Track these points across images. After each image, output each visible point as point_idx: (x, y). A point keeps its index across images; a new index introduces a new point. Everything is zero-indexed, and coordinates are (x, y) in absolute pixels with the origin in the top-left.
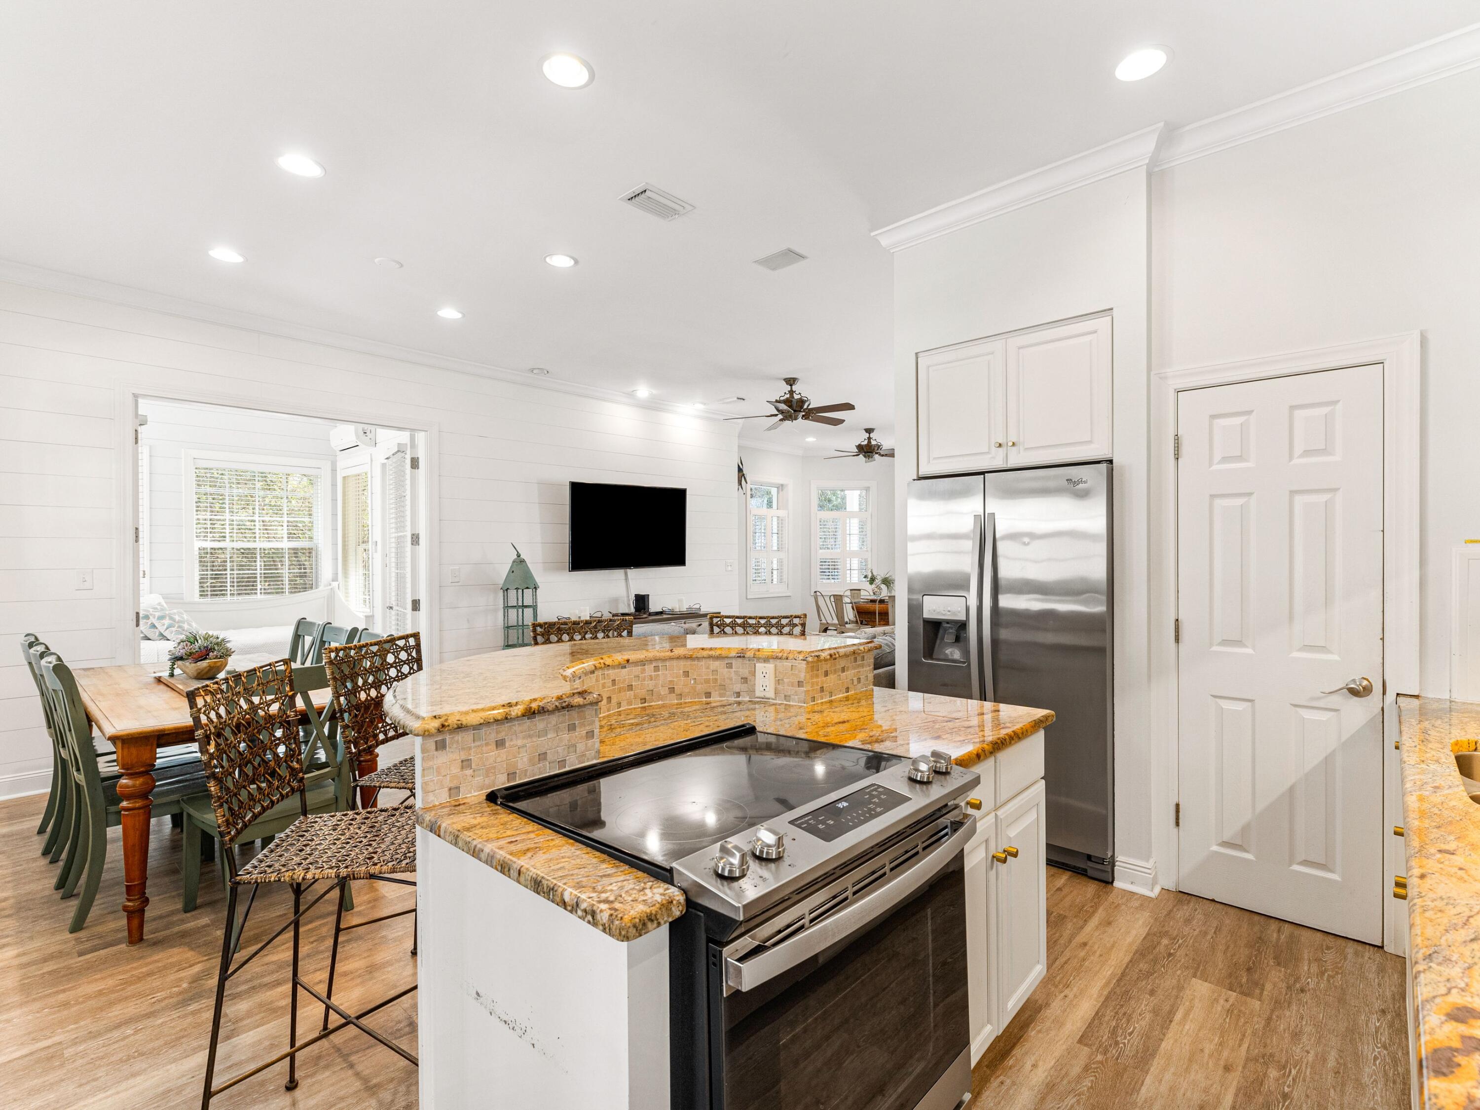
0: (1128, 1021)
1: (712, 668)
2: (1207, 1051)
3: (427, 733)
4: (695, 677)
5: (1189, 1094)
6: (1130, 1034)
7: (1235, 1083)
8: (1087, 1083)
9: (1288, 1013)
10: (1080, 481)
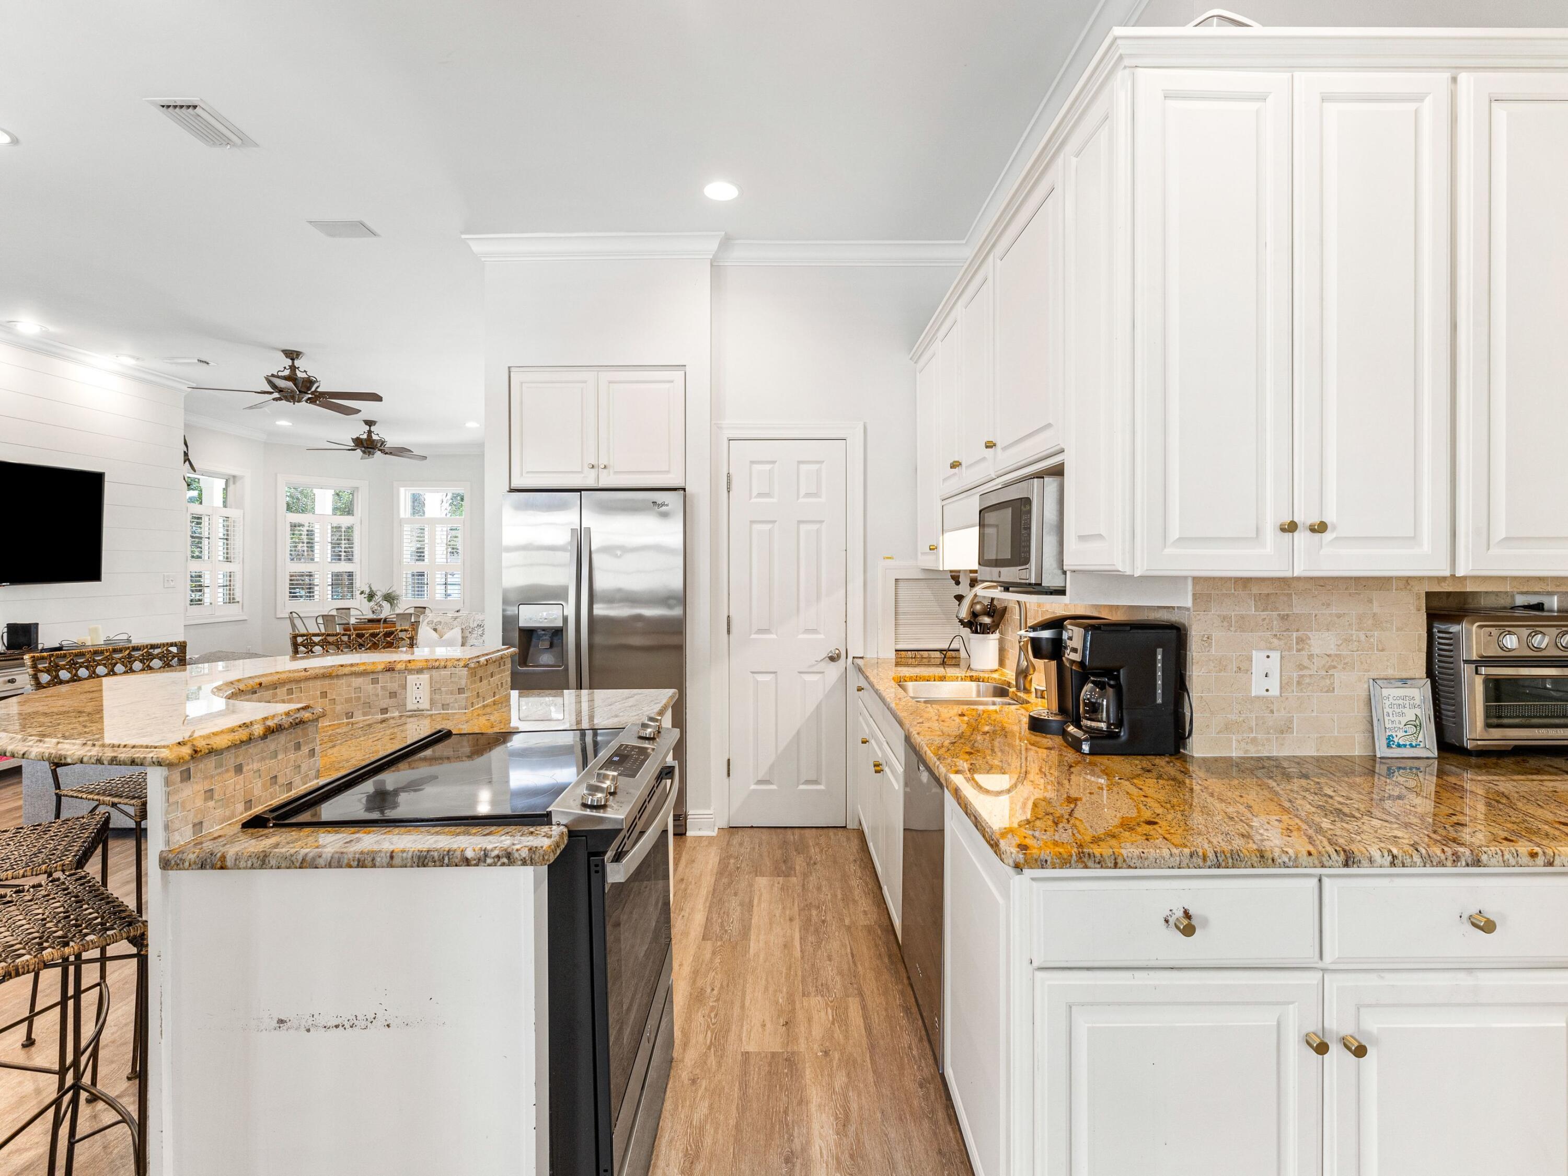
0: (728, 915)
1: (354, 685)
2: (777, 915)
3: (181, 761)
4: (334, 697)
5: (776, 942)
6: (732, 922)
7: (797, 926)
8: (717, 960)
9: (811, 879)
10: (663, 505)
